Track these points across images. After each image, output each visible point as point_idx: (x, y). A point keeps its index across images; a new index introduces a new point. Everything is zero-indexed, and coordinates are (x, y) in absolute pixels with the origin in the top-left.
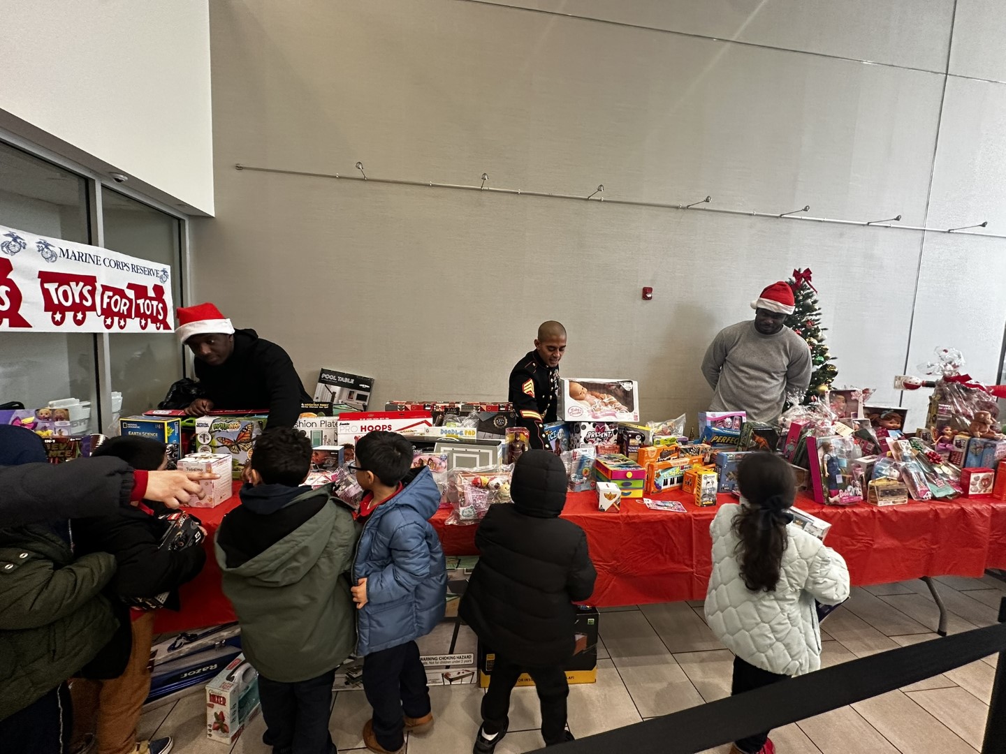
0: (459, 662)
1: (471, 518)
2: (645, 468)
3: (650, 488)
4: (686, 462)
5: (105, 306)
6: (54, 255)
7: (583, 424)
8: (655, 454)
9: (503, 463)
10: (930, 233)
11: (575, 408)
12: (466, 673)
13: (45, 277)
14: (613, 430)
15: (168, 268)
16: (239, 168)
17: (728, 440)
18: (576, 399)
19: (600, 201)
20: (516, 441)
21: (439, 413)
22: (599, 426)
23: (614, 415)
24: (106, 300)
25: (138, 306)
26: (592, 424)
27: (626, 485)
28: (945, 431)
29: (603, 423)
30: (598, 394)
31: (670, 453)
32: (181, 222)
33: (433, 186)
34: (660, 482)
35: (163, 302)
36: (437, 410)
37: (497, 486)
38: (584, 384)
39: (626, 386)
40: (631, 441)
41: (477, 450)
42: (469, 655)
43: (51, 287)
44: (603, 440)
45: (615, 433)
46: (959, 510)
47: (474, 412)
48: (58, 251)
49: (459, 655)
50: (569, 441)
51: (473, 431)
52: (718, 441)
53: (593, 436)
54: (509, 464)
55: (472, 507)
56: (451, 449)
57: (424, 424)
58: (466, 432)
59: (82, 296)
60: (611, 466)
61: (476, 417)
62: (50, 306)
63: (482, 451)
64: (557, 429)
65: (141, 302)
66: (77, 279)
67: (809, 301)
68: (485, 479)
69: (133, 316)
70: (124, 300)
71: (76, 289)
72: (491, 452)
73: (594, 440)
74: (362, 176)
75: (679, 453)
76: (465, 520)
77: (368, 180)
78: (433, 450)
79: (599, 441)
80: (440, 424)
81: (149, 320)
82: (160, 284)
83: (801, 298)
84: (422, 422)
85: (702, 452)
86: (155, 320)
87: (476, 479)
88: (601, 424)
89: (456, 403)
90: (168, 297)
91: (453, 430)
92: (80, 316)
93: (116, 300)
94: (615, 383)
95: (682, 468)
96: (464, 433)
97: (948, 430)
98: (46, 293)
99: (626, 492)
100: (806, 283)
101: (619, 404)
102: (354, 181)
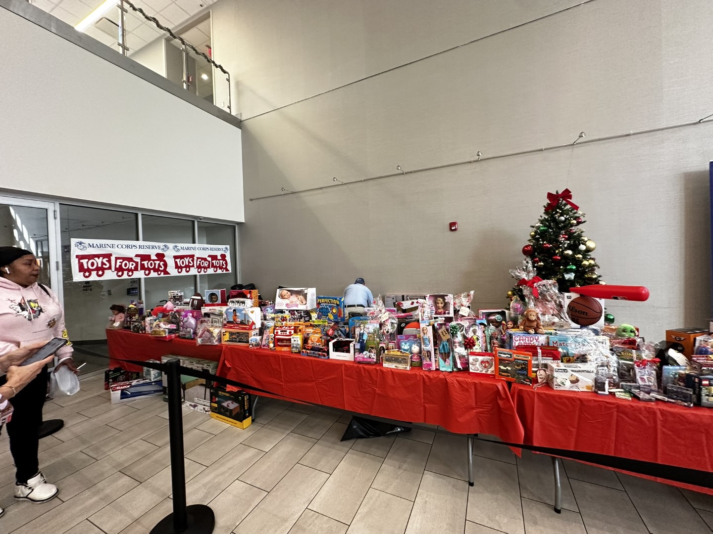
5: (198, 265)
6: (178, 249)
12: (208, 409)
13: (176, 257)
15: (228, 247)
16: (251, 200)
18: (282, 298)
22: (292, 312)
24: (198, 263)
28: (509, 325)
32: (235, 229)
33: (321, 188)
35: (226, 260)
42: (208, 402)
43: (178, 260)
48: (180, 248)
59: (189, 262)
62: (177, 267)
65: (214, 262)
66: (186, 256)
69: (211, 267)
70: (206, 262)
71: (186, 260)
77: (294, 193)
81: (218, 268)
82: (224, 253)
86: (221, 268)
90: (228, 258)
92: (188, 269)
93: (203, 262)
97: (511, 325)
98: (176, 263)
100: (565, 201)
102: (290, 194)
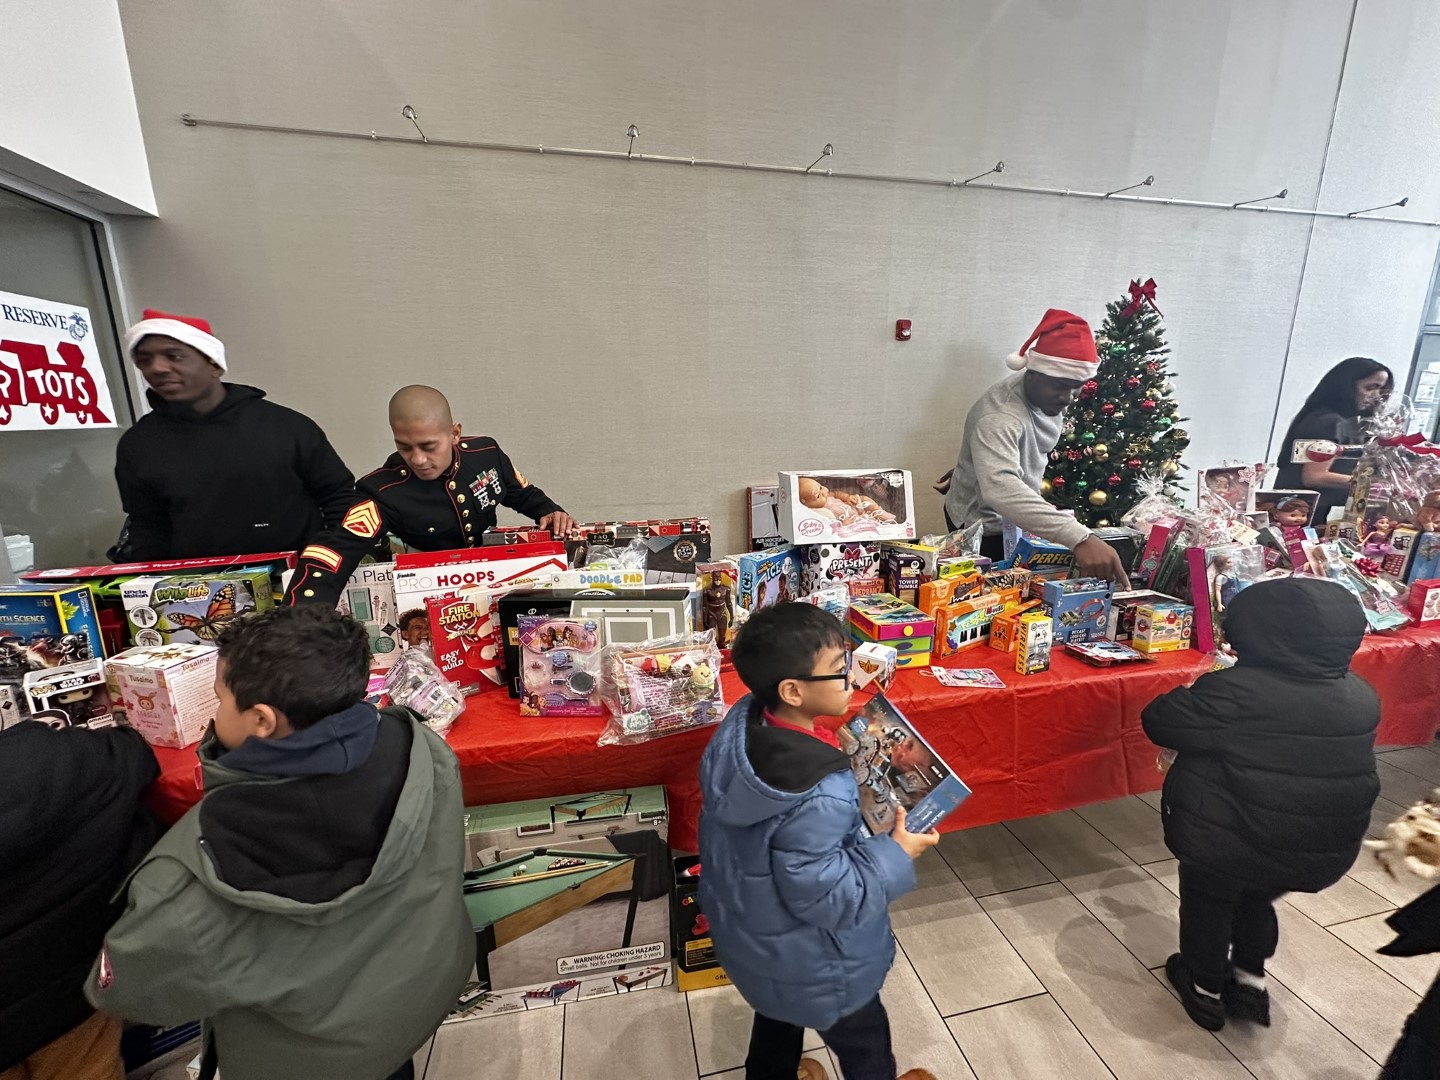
0: (639, 957)
1: (643, 731)
2: (933, 619)
3: (940, 648)
4: (995, 601)
7: (823, 547)
8: (946, 591)
9: (695, 629)
10: (1321, 219)
11: (809, 522)
12: (653, 972)
14: (872, 554)
15: (84, 313)
16: (191, 123)
17: (1056, 558)
18: (811, 507)
19: (825, 175)
20: (715, 587)
21: (578, 543)
22: (850, 550)
23: (875, 530)
25: (31, 383)
26: (838, 546)
27: (903, 648)
28: (1378, 524)
29: (857, 543)
30: (846, 495)
31: (969, 587)
32: (96, 227)
33: (545, 152)
34: (956, 637)
35: (85, 374)
36: (575, 539)
37: (687, 671)
38: (823, 481)
39: (894, 480)
40: (905, 571)
41: (648, 610)
42: (655, 945)
44: (856, 571)
45: (876, 557)
46: (1413, 647)
47: (639, 539)
49: (640, 948)
50: (801, 577)
51: (638, 575)
52: (1040, 561)
53: (840, 566)
54: (707, 629)
55: (643, 713)
56: (600, 610)
57: (553, 565)
58: (626, 577)
60: (877, 617)
61: (642, 547)
63: (656, 610)
64: (781, 558)
65: (36, 374)
67: (1152, 332)
68: (663, 661)
69: (24, 400)
72: (671, 611)
73: (842, 572)
74: (419, 137)
75: (983, 586)
76: (633, 736)
77: (430, 143)
78: (569, 613)
79: (852, 574)
80: (581, 564)
81: (61, 408)
82: (72, 341)
83: (1140, 326)
84: (549, 563)
85: (1018, 581)
86: (73, 406)
87: (649, 661)
88: (854, 545)
89: (608, 524)
90: (93, 363)
91: (602, 576)
94: (875, 475)
95: (989, 611)
96: (622, 579)
97: (1384, 523)
99: (903, 658)
100: (1147, 302)
101: (881, 511)
102: (403, 144)
